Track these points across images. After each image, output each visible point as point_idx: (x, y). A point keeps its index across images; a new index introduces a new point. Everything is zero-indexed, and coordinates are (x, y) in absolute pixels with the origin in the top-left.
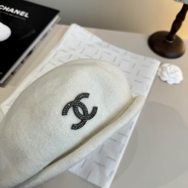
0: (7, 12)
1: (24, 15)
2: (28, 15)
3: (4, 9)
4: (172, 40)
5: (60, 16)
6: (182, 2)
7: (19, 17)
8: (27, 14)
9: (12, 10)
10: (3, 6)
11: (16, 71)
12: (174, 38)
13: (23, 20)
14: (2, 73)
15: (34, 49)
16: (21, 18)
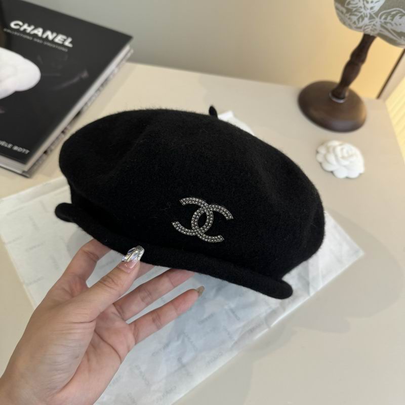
0: (29, 34)
1: (63, 42)
2: (71, 43)
3: (22, 29)
4: (343, 98)
5: (131, 47)
6: (362, 30)
7: (54, 46)
8: (70, 40)
9: (39, 32)
10: (21, 23)
11: (53, 147)
13: (61, 51)
14: (27, 151)
15: (86, 108)
16: (57, 47)
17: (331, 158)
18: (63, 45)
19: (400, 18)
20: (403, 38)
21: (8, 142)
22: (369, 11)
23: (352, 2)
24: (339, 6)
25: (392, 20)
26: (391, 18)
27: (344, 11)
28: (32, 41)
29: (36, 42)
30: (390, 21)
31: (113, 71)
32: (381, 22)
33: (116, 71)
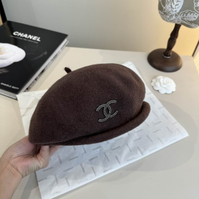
0: (21, 37)
1: (36, 39)
2: (40, 39)
3: (18, 35)
4: (169, 56)
5: (68, 40)
6: (173, 22)
7: (32, 41)
8: (39, 38)
9: (26, 36)
10: (18, 33)
11: (31, 86)
12: (171, 54)
13: (35, 43)
14: (18, 88)
15: (46, 68)
16: (34, 42)
17: (158, 84)
18: (36, 41)
19: (190, 14)
20: (193, 24)
21: (10, 85)
22: (174, 13)
23: (166, 9)
24: (160, 12)
25: (186, 16)
26: (185, 15)
27: (163, 13)
28: (23, 40)
29: (24, 40)
30: (185, 16)
31: (60, 51)
32: (181, 17)
33: (61, 51)
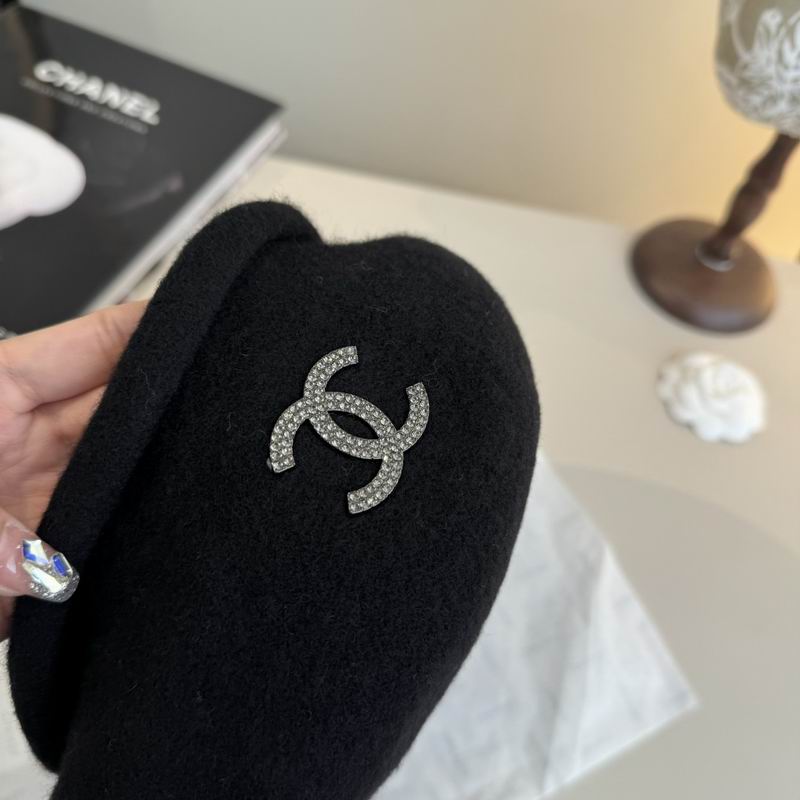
0: (72, 94)
4: (725, 260)
7: (121, 121)
12: (735, 251)
13: (134, 132)
16: (126, 123)
17: (691, 393)
18: (137, 120)
22: (788, 87)
23: (752, 66)
24: (724, 70)
27: (734, 81)
28: (78, 109)
29: (86, 112)
31: (239, 178)
